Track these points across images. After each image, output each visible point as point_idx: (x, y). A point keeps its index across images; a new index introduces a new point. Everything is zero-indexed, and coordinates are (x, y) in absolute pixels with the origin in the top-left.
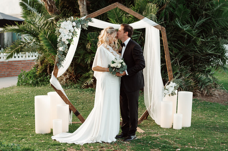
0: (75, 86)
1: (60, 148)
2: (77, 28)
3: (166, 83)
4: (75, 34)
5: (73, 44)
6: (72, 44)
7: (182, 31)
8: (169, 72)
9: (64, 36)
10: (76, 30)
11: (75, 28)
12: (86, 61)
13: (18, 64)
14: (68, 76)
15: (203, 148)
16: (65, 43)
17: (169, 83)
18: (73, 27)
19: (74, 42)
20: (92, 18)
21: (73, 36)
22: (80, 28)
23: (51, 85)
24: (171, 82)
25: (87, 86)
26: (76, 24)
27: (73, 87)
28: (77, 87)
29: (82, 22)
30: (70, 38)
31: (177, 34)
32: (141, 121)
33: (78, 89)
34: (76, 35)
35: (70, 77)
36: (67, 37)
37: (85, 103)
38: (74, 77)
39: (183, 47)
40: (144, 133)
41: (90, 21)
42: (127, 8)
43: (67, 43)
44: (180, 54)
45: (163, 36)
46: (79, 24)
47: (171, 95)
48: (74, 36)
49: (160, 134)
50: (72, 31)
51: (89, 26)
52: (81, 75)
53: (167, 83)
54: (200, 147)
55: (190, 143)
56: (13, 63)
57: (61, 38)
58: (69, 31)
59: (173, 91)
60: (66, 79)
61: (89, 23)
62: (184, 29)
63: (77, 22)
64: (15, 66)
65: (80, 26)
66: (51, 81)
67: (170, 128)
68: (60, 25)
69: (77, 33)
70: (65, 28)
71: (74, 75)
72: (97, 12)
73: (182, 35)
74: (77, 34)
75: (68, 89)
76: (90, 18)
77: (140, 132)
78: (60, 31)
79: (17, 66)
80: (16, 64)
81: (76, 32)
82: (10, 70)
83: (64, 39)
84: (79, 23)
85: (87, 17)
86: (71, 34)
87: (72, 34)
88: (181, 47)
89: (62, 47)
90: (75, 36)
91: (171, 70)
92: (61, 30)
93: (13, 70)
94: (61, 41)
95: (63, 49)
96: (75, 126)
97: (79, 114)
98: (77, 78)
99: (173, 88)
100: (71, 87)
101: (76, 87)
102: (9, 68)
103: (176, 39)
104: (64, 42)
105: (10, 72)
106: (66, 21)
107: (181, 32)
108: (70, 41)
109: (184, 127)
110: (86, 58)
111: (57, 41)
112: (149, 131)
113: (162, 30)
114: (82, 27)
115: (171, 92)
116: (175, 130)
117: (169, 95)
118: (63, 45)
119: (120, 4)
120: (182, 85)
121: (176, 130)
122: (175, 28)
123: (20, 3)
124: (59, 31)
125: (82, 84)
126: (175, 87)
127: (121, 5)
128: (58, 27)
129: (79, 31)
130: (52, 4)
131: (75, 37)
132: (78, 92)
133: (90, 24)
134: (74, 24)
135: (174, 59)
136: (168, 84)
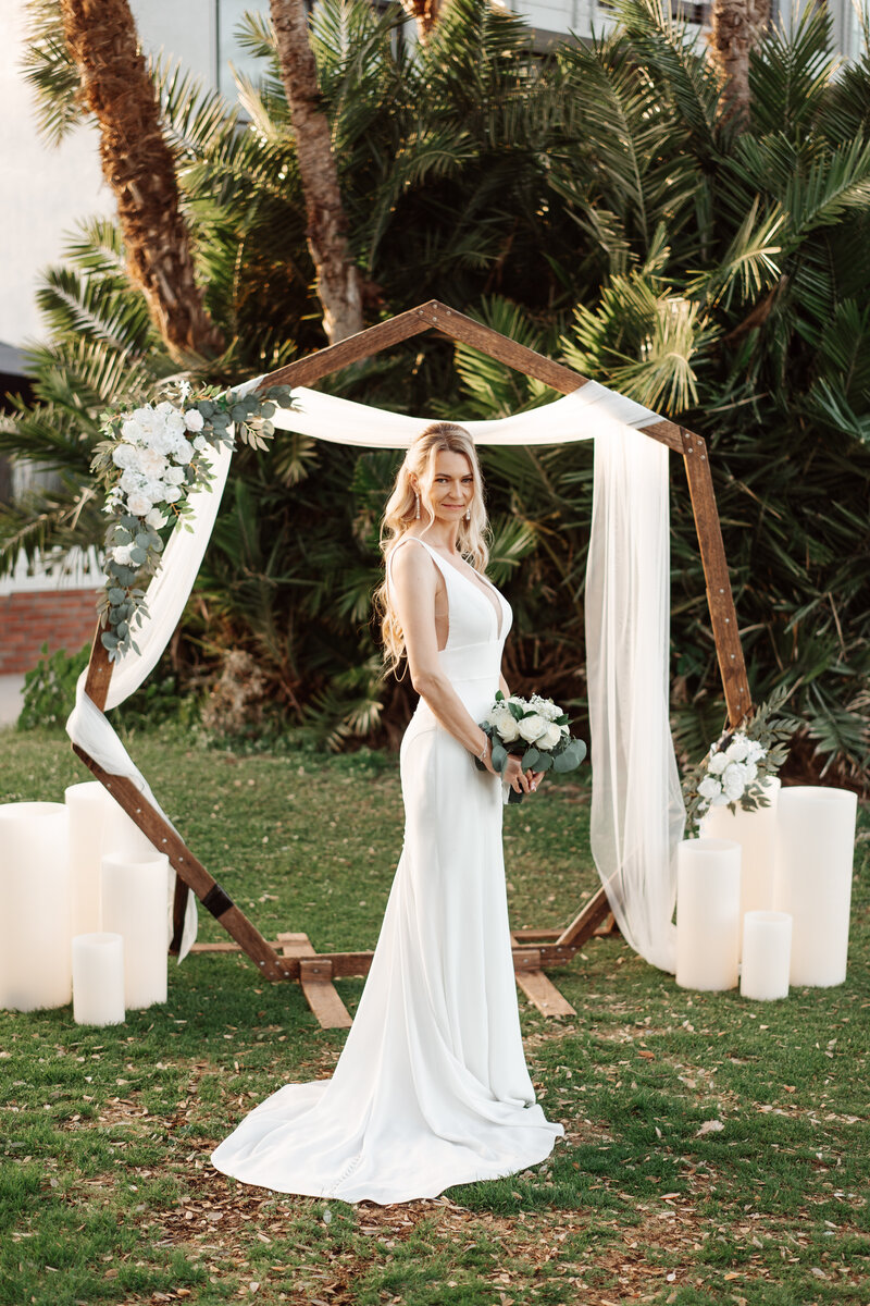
0: (291, 739)
1: (69, 1098)
2: (209, 439)
3: (716, 741)
4: (200, 477)
5: (190, 529)
6: (183, 529)
7: (852, 446)
8: (731, 681)
9: (136, 488)
10: (204, 455)
11: (200, 441)
12: (348, 605)
13: (63, 606)
14: (256, 687)
15: (852, 1120)
16: (148, 521)
17: (729, 741)
18: (190, 435)
19: (194, 517)
20: (294, 387)
21: (191, 483)
22: (227, 444)
23: (77, 749)
24: (739, 739)
25: (352, 743)
26: (206, 420)
27: (280, 742)
28: (299, 746)
29: (238, 409)
30: (173, 495)
31: (829, 461)
32: (570, 946)
33: (307, 752)
34: (203, 481)
35: (272, 688)
36: (156, 491)
37: (313, 837)
38: (293, 689)
39: (864, 536)
40: (567, 1020)
41: (286, 402)
42: (485, 334)
43: (158, 521)
44: (841, 573)
45: (694, 484)
46: (221, 421)
47: (739, 807)
48: (194, 486)
49: (654, 1026)
50: (185, 457)
51: (278, 432)
52: (327, 681)
53: (721, 740)
54: (839, 1113)
55: (793, 1088)
56: (38, 602)
57: (125, 498)
58: (169, 456)
59: (754, 785)
60: (251, 702)
61: (279, 411)
62: (860, 437)
63: (209, 411)
64: (46, 617)
65: (231, 430)
66: (71, 726)
67: (723, 994)
68: (117, 428)
69: (210, 471)
70: (145, 441)
71: (289, 680)
72: (324, 357)
73: (857, 470)
74: (210, 476)
75: (256, 752)
76: (286, 387)
77: (545, 1014)
78: (115, 460)
79: (55, 617)
80: (53, 606)
81: (206, 466)
82: (20, 639)
83: (140, 505)
84: (225, 417)
85: (265, 382)
86: (178, 475)
87: (186, 477)
88: (848, 532)
89: (131, 547)
90: (203, 488)
91: (739, 670)
92: (120, 454)
93: (38, 637)
94: (126, 512)
95: (132, 554)
96: (213, 968)
97: (228, 905)
98: (304, 695)
99: (754, 770)
100: (274, 740)
101: (295, 744)
102: (15, 630)
103: (823, 492)
104: (141, 518)
105: (19, 649)
106: (154, 405)
107: (850, 451)
108: (174, 510)
109: (804, 988)
110: (350, 589)
111: (105, 514)
112: (604, 1004)
113: (686, 452)
114: (238, 435)
115: (740, 792)
116: (747, 1000)
117: (732, 806)
118: (134, 532)
119: (450, 311)
120: (858, 743)
121: (756, 1002)
122: (813, 433)
123: (43, 292)
124: (111, 457)
125: (331, 726)
126: (761, 765)
127: (453, 314)
128: (110, 438)
129: (220, 460)
130: (188, 303)
131: (198, 491)
132: (301, 772)
133: (282, 419)
134: (195, 420)
135: (812, 598)
136: (723, 748)
